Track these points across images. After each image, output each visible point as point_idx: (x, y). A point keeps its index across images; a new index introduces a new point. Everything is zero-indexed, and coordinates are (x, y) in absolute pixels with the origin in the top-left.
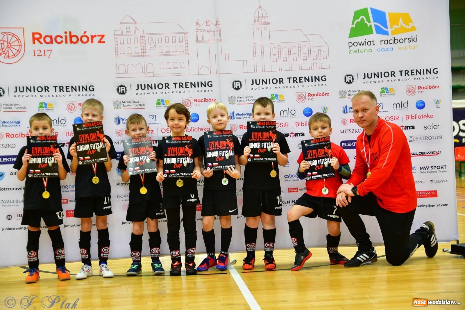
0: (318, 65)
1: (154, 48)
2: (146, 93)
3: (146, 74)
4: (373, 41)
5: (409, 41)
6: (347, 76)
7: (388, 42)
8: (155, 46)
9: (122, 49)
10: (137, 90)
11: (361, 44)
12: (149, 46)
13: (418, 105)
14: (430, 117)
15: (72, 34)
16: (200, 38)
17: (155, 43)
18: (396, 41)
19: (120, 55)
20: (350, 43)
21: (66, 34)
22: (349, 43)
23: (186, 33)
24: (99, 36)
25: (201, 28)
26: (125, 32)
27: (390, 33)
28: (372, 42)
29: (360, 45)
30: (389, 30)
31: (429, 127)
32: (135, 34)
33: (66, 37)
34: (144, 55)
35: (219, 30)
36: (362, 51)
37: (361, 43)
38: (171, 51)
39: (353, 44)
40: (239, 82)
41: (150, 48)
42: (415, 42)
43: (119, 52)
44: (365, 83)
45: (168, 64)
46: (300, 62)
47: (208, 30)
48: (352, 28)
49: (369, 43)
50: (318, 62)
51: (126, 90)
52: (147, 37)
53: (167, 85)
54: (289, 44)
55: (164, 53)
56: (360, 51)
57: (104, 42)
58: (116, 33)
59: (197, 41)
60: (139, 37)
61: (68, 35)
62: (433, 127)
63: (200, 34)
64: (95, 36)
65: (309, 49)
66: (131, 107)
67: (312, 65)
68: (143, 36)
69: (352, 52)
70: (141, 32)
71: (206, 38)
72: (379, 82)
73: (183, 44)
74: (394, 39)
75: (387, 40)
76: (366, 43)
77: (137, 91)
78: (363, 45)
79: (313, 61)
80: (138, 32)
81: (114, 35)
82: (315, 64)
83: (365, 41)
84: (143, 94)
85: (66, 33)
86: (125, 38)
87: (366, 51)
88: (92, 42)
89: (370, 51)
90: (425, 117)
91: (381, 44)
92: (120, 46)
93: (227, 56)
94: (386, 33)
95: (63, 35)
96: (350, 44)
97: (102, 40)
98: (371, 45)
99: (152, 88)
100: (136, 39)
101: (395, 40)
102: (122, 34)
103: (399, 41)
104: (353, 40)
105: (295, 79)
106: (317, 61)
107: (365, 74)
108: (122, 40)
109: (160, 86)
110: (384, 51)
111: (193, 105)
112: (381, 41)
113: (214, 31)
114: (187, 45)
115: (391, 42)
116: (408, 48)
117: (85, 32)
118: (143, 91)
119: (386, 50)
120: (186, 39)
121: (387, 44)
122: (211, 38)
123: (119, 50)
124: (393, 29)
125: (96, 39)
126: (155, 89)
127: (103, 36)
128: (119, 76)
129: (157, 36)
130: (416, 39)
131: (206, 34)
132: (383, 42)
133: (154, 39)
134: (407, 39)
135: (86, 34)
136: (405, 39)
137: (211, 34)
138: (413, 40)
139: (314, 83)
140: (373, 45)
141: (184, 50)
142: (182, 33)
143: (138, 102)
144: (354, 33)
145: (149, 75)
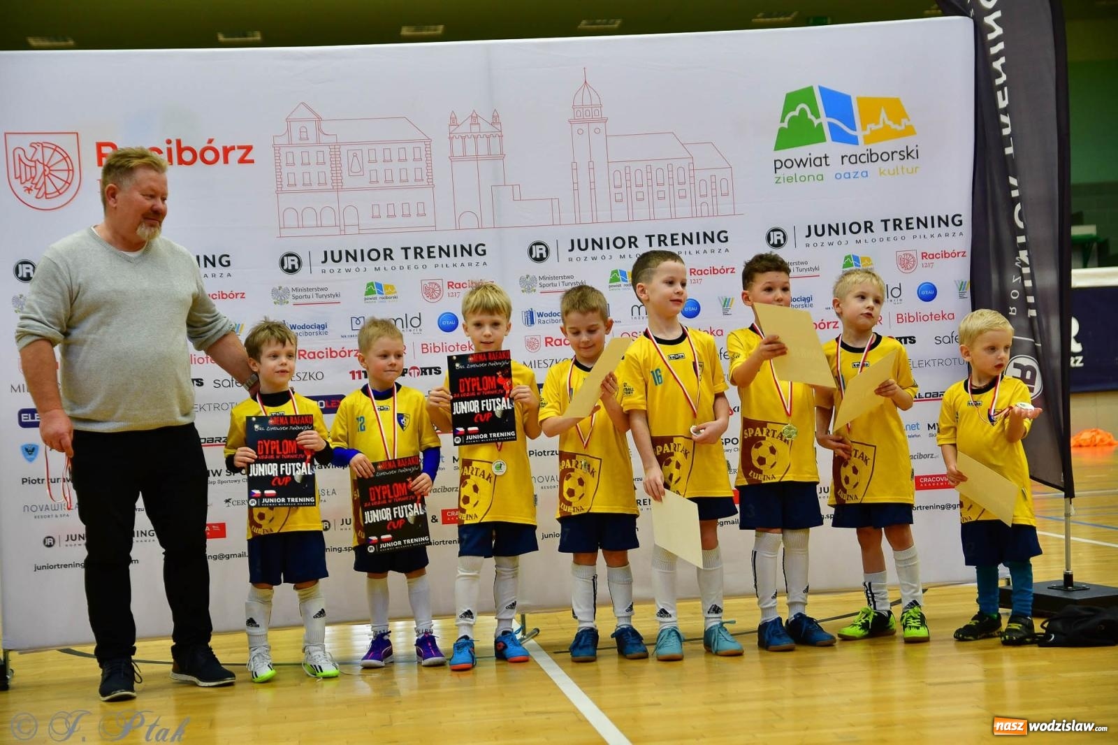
0: (711, 207)
1: (359, 174)
2: (343, 270)
3: (342, 227)
4: (826, 157)
5: (902, 157)
6: (772, 231)
7: (858, 159)
8: (362, 169)
9: (291, 176)
10: (323, 262)
11: (801, 163)
12: (350, 170)
13: (923, 293)
14: (947, 317)
15: (183, 145)
16: (458, 151)
17: (361, 162)
18: (874, 158)
19: (285, 188)
20: (777, 162)
21: (169, 146)
22: (775, 161)
23: (428, 141)
24: (240, 148)
25: (459, 130)
26: (295, 140)
27: (861, 140)
28: (823, 160)
29: (799, 166)
30: (859, 133)
31: (946, 340)
32: (319, 143)
33: (170, 151)
34: (338, 187)
35: (499, 134)
36: (803, 179)
37: (801, 160)
38: (396, 178)
39: (783, 164)
40: (544, 245)
41: (351, 174)
42: (914, 158)
43: (285, 183)
44: (811, 245)
45: (391, 207)
46: (672, 202)
47: (474, 134)
48: (781, 130)
49: (818, 162)
50: (709, 202)
51: (299, 263)
52: (344, 149)
53: (388, 252)
54: (649, 163)
55: (382, 183)
56: (798, 179)
57: (252, 161)
58: (278, 141)
59: (452, 158)
60: (326, 150)
61: (174, 146)
62: (954, 338)
63: (458, 143)
64: (233, 148)
65: (692, 175)
66: (311, 300)
67: (699, 208)
68: (335, 147)
69: (781, 180)
70: (332, 140)
71: (471, 151)
72: (840, 243)
73: (423, 164)
74: (869, 152)
75: (856, 156)
76: (812, 162)
77: (325, 266)
78: (805, 166)
79: (699, 200)
80: (324, 139)
81: (274, 146)
82: (705, 208)
83: (809, 157)
84: (336, 271)
85: (169, 142)
86: (297, 151)
87: (811, 178)
88: (226, 161)
89: (820, 178)
90: (936, 317)
91: (843, 163)
92: (285, 170)
93: (516, 188)
94: (853, 141)
95: (164, 147)
96: (778, 164)
97: (248, 158)
98: (821, 165)
99: (355, 259)
100: (320, 155)
101: (871, 155)
102: (290, 144)
103: (879, 157)
104: (784, 154)
105: (662, 238)
106: (708, 200)
107: (809, 227)
108: (290, 156)
109: (374, 255)
110: (849, 177)
111: (446, 294)
112: (843, 157)
113: (488, 137)
114: (429, 166)
115: (864, 159)
116: (900, 170)
117: (210, 141)
118: (336, 266)
119: (852, 175)
120: (429, 154)
121: (856, 162)
122: (483, 151)
123: (285, 176)
124: (868, 132)
125: (235, 156)
126: (363, 260)
127: (249, 149)
128: (284, 232)
129: (365, 148)
130: (915, 152)
131: (470, 142)
132: (846, 159)
133: (359, 153)
134: (896, 152)
135: (212, 145)
136: (892, 153)
137: (482, 142)
138: (908, 155)
139: (702, 246)
140: (826, 165)
141: (425, 178)
142: (420, 141)
143: (326, 289)
144: (785, 139)
145: (349, 230)
